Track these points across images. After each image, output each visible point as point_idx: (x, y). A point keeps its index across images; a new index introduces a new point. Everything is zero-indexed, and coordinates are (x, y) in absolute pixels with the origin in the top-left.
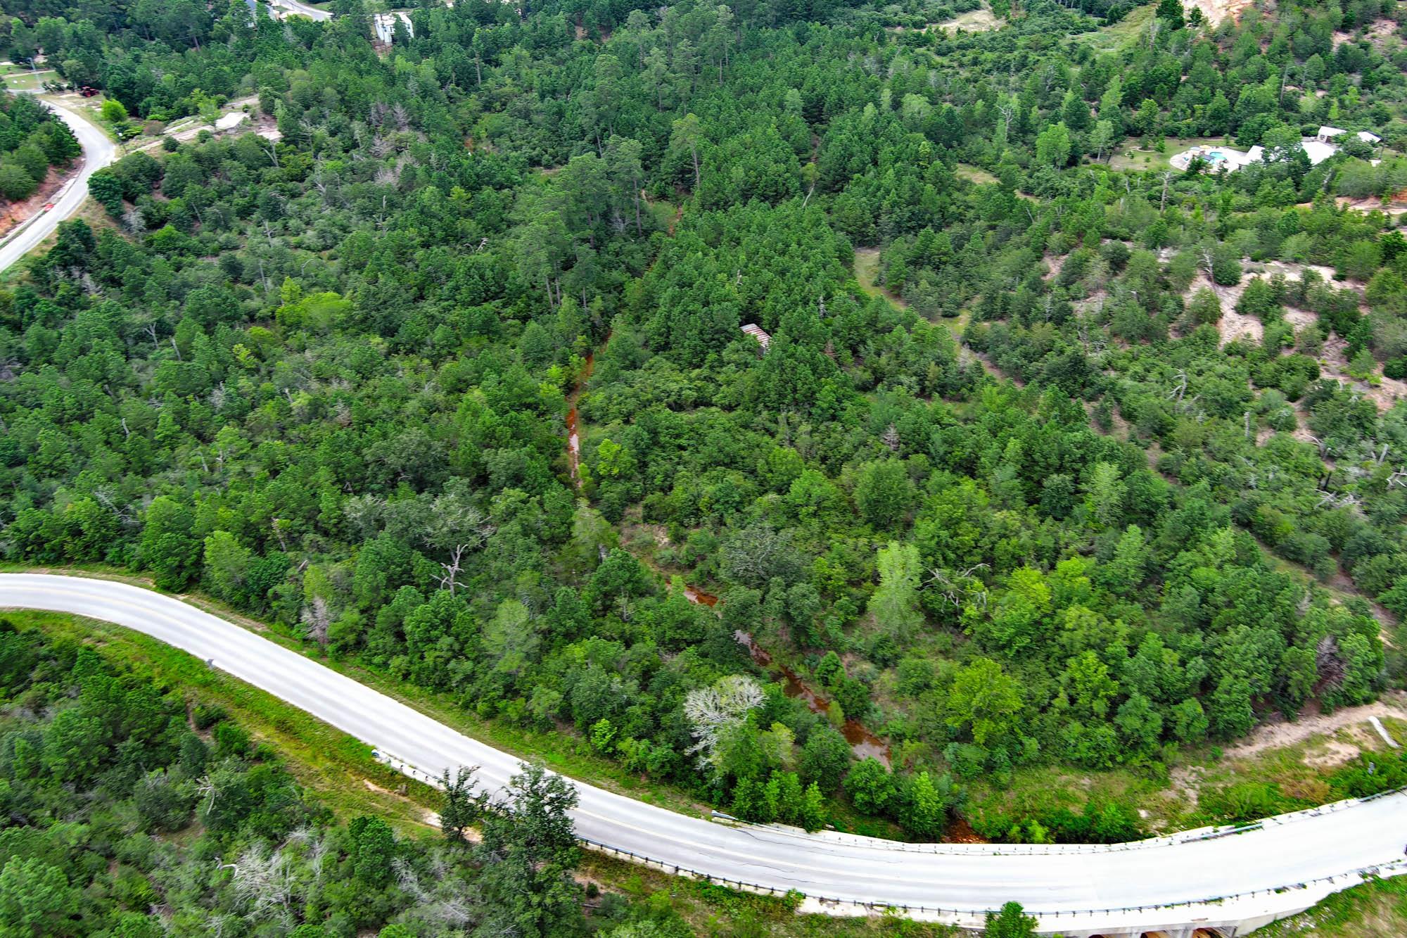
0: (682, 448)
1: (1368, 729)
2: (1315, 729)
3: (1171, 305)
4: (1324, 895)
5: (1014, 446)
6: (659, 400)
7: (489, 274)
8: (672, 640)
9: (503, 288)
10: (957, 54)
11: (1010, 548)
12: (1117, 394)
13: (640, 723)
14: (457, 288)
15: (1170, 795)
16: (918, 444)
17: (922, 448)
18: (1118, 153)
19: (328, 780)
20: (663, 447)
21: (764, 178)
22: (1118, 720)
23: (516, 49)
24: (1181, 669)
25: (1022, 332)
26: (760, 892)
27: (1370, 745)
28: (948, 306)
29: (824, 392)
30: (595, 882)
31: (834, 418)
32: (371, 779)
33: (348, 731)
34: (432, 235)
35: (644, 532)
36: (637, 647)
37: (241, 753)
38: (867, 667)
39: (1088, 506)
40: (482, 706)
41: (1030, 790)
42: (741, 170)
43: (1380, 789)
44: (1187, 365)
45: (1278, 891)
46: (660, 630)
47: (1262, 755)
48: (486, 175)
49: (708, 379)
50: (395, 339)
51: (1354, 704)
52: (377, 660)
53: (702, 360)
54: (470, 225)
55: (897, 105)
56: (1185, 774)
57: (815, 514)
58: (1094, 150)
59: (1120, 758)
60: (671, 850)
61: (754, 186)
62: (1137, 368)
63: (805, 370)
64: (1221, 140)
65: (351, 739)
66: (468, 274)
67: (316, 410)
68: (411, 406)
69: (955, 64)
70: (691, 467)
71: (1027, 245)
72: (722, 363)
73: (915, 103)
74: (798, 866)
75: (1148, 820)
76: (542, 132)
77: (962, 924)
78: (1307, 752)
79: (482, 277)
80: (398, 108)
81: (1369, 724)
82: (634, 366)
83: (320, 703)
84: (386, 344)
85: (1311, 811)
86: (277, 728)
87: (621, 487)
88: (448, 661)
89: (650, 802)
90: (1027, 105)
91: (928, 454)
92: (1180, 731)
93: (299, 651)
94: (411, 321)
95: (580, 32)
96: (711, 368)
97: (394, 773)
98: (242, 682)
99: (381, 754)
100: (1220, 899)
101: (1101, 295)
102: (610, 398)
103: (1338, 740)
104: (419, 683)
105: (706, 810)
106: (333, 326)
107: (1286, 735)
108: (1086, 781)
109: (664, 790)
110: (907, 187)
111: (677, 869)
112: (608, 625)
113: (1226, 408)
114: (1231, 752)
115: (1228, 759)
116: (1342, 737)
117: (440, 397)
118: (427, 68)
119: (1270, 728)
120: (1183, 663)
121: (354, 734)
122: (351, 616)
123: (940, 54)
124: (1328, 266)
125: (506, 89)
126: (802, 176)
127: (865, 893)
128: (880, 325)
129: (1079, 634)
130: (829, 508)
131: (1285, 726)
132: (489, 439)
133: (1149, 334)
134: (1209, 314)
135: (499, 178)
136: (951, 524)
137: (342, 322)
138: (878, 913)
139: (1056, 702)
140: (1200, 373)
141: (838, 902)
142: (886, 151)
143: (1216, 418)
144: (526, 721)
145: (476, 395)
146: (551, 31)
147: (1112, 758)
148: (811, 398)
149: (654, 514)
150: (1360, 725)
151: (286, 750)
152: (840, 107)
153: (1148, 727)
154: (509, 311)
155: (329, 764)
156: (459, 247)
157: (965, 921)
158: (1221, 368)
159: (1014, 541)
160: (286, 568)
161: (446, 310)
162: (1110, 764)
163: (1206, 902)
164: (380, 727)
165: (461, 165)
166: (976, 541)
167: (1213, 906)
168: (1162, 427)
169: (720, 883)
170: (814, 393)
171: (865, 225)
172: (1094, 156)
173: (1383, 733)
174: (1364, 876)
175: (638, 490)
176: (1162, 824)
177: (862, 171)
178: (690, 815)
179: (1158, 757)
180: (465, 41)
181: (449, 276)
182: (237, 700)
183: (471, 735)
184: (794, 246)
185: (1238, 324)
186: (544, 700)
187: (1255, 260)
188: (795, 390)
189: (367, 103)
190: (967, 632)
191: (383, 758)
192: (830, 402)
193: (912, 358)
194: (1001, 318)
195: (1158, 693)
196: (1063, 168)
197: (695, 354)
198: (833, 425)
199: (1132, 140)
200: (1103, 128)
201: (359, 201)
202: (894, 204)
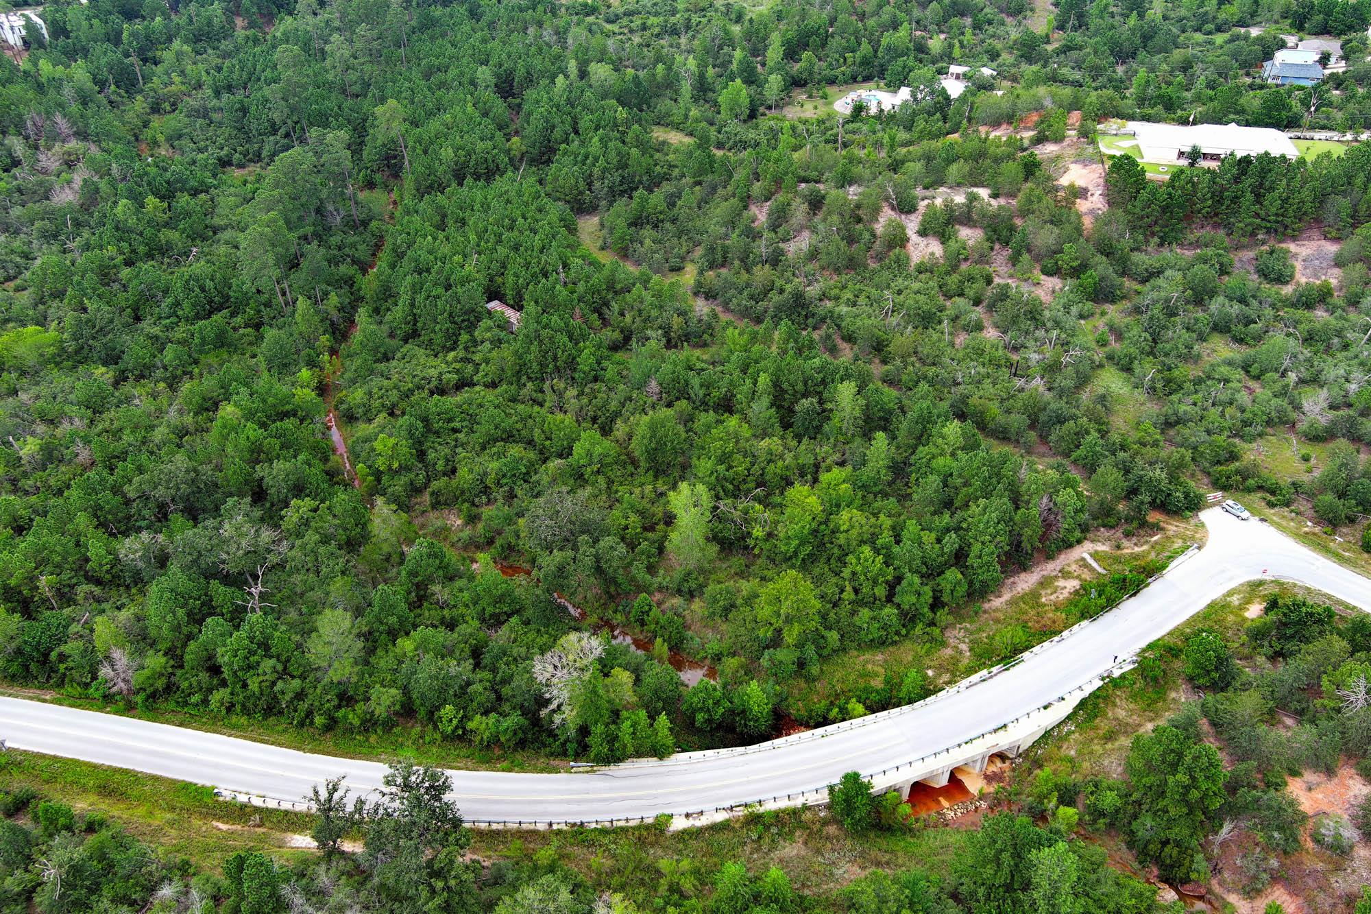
0: (455, 431)
1: (1083, 564)
2: (1044, 573)
3: (866, 236)
4: (1077, 702)
5: (764, 379)
6: (420, 388)
7: (209, 284)
8: (492, 616)
9: (229, 297)
10: (625, 21)
11: (778, 471)
12: (837, 320)
13: (482, 699)
14: (177, 304)
15: (948, 652)
16: (679, 391)
17: (684, 394)
18: (788, 104)
19: (173, 832)
20: (437, 433)
21: (474, 157)
22: (897, 599)
23: (176, 44)
24: (937, 546)
25: (745, 276)
26: (632, 823)
27: (1087, 575)
28: (674, 261)
29: (584, 356)
30: (475, 857)
31: (596, 379)
32: (220, 819)
33: (180, 778)
34: (133, 251)
35: (435, 520)
36: (463, 628)
37: (69, 828)
38: (677, 601)
39: (836, 421)
40: (319, 720)
41: (838, 675)
42: (450, 150)
43: (1103, 609)
44: (888, 287)
45: (1045, 708)
46: (479, 608)
47: (1011, 602)
48: (177, 181)
49: (466, 360)
50: (121, 366)
51: (1070, 546)
52: (195, 699)
53: (455, 342)
54: (174, 236)
55: (583, 74)
56: (955, 632)
57: (598, 472)
58: (769, 102)
59: (904, 632)
60: (540, 808)
61: (465, 164)
62: (847, 295)
63: (563, 339)
64: (872, 84)
65: (186, 786)
66: (187, 288)
67: (50, 455)
68: (160, 433)
69: (626, 31)
70: (469, 447)
71: (734, 195)
72: (475, 343)
73: (601, 72)
74: (660, 791)
75: (935, 677)
76: (226, 131)
77: (810, 803)
78: (1043, 592)
79: (203, 289)
80: (59, 118)
81: (1083, 559)
82: (386, 358)
83: (140, 757)
84: (111, 374)
85: (1056, 639)
86: (100, 794)
87: (403, 480)
88: (274, 684)
89: (510, 770)
90: (703, 65)
91: (689, 399)
92: (946, 598)
93: (101, 710)
94: (134, 346)
95: (239, 22)
96: (466, 348)
97: (243, 807)
98: (43, 756)
99: (225, 793)
100: (1005, 726)
101: (806, 233)
102: (370, 393)
103: (1063, 577)
104: (246, 711)
105: (564, 763)
106: (45, 361)
107: (1025, 582)
108: (879, 657)
109: (519, 757)
110: (614, 153)
111: (551, 824)
112: (427, 613)
113: (927, 320)
114: (986, 606)
115: (985, 612)
116: (1066, 575)
117: (188, 419)
118: (80, 72)
119: (1012, 580)
120: (939, 541)
121: (188, 779)
122: (156, 661)
123: (609, 21)
124: (983, 186)
125: (174, 87)
126: (508, 151)
127: (722, 799)
128: (618, 287)
129: (854, 533)
130: (610, 464)
131: (1023, 575)
132: (257, 454)
133: (852, 264)
134: (898, 240)
135: (193, 183)
136: (724, 458)
137: (54, 356)
138: (740, 812)
139: (845, 595)
140: (899, 292)
141: (701, 813)
142: (586, 121)
143: (920, 329)
144: (369, 724)
145: (228, 411)
146: (209, 24)
147: (897, 633)
148: (572, 364)
149: (442, 499)
150: (1076, 562)
151: (116, 813)
152: (530, 80)
153: (922, 599)
154: (239, 320)
155: (169, 816)
156: (166, 260)
157: (812, 799)
158: (916, 286)
159: (780, 463)
160: (66, 627)
161: (168, 328)
162: (897, 638)
163: (995, 731)
164: (216, 766)
165: (146, 174)
166: (749, 470)
167: (1001, 732)
168: (879, 343)
169: (593, 826)
170: (574, 359)
171: (581, 193)
172: (770, 108)
173: (1094, 565)
174: (1103, 679)
175: (422, 478)
176: (946, 677)
177: (566, 141)
178: (549, 772)
179: (932, 624)
180: (115, 38)
181: (166, 292)
182: (45, 776)
183: (313, 751)
184: (521, 220)
185: (922, 245)
186: (384, 699)
187: (926, 188)
188: (555, 358)
189: (20, 116)
190: (756, 551)
191: (227, 795)
192: (591, 364)
193: (654, 313)
194: (723, 266)
195: (924, 570)
196: (745, 121)
197: (448, 337)
198: (597, 386)
199: (798, 90)
200: (774, 82)
201: (38, 224)
202: (604, 170)
